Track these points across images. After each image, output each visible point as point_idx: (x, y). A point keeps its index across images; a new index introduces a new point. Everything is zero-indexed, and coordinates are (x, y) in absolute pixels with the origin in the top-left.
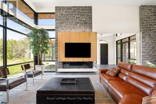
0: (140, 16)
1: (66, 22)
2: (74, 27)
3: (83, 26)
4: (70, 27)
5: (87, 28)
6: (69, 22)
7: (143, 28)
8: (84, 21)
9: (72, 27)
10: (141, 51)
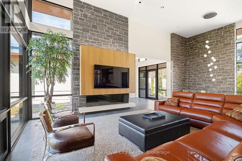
0: (171, 44)
1: (92, 30)
2: (105, 41)
3: (117, 42)
4: (98, 40)
5: (122, 46)
6: (98, 32)
7: (174, 57)
8: (118, 35)
9: (102, 41)
10: (173, 80)
